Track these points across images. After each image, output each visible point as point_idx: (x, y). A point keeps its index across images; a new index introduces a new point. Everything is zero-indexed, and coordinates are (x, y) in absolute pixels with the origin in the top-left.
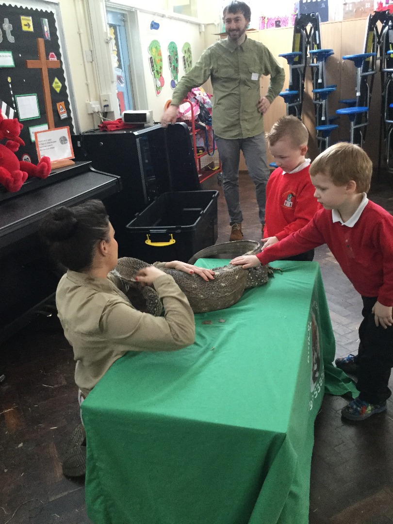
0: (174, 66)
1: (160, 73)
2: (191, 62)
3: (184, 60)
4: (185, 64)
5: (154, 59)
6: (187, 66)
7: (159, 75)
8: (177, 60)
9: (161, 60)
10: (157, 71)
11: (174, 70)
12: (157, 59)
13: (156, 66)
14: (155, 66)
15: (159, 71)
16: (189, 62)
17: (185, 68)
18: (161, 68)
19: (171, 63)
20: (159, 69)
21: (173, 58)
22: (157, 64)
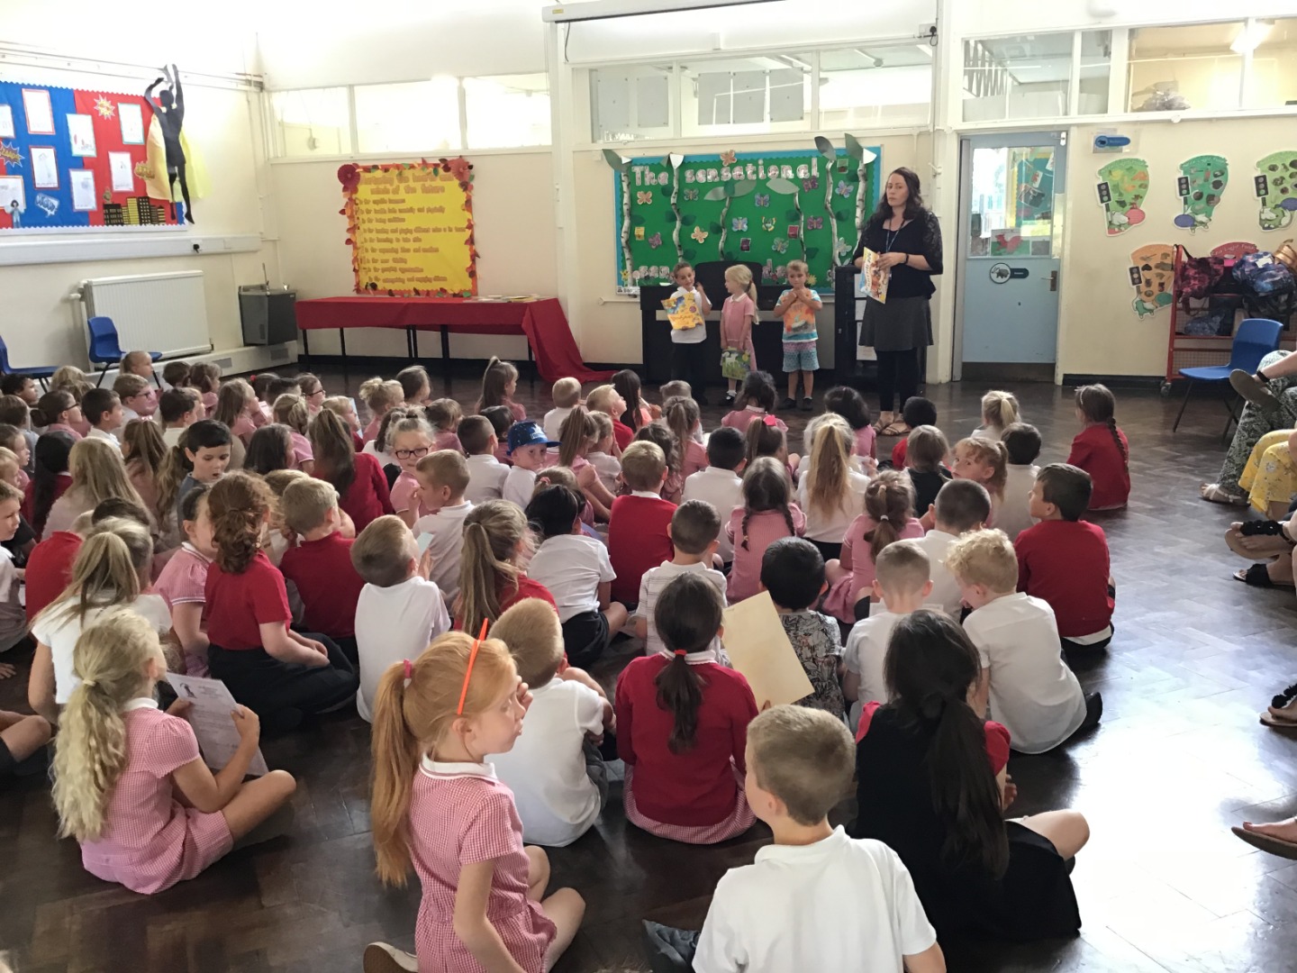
0: (1198, 193)
1: (1133, 204)
5: (1116, 187)
6: (1275, 192)
7: (1128, 207)
8: (1219, 184)
11: (1199, 199)
12: (1125, 185)
13: (1121, 194)
14: (1114, 195)
15: (1129, 201)
16: (1286, 185)
17: (1261, 195)
18: (1137, 197)
19: (1187, 189)
20: (1128, 198)
21: (1200, 181)
22: (1122, 191)
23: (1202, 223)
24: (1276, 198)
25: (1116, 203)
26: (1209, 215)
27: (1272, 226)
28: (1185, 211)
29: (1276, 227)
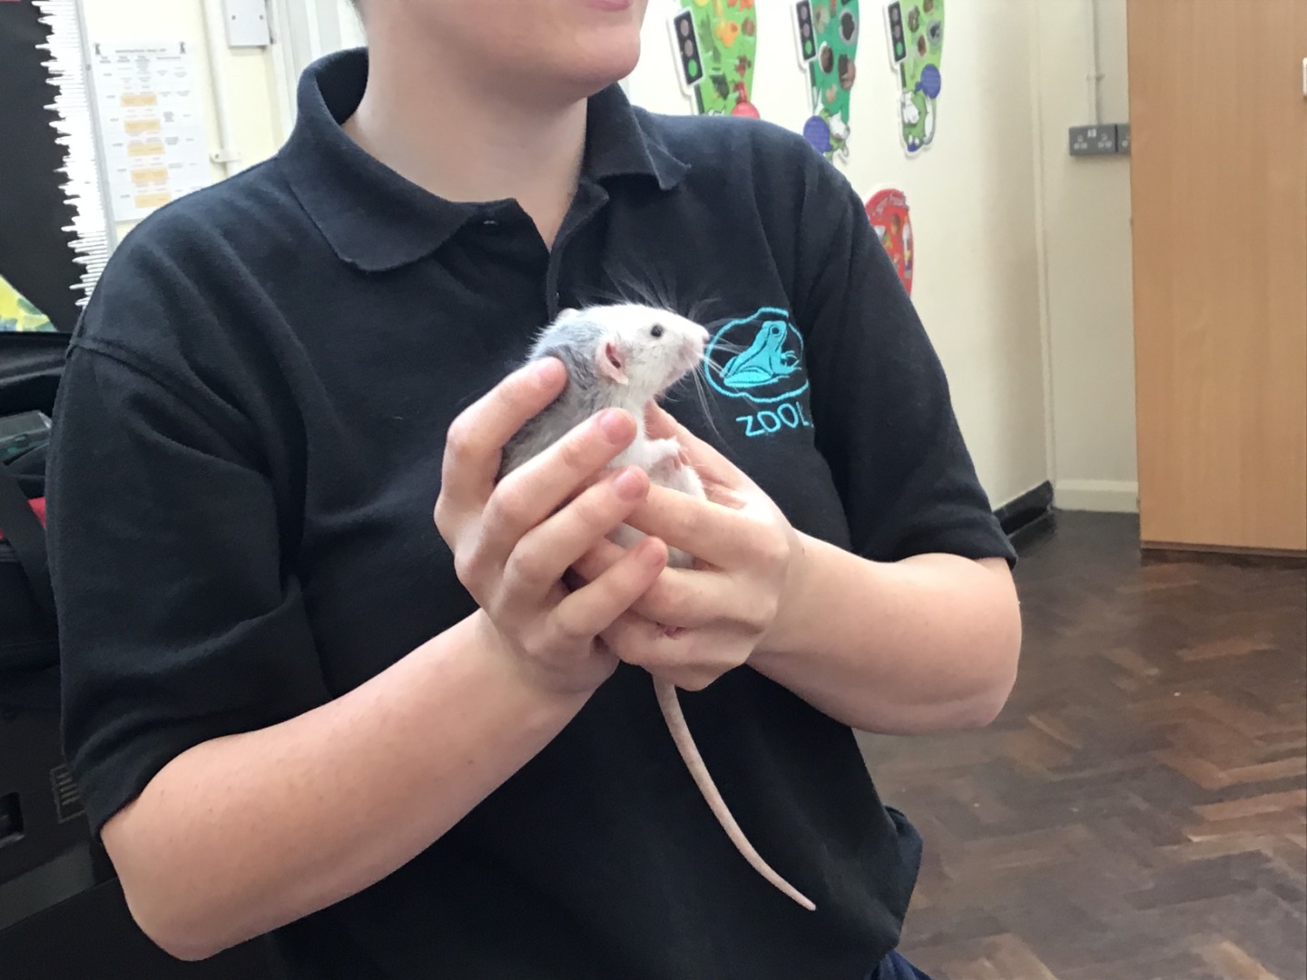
0: (829, 54)
1: (739, 86)
2: (935, 31)
3: (896, 23)
4: (898, 39)
5: (706, 25)
6: (911, 47)
7: (733, 96)
8: (849, 26)
9: (749, 28)
10: (720, 82)
11: (828, 68)
12: (721, 24)
13: (717, 56)
14: (705, 56)
15: (732, 77)
16: (923, 31)
17: (899, 57)
18: (745, 64)
19: (811, 38)
20: (729, 70)
21: (825, 17)
22: (719, 45)
23: (840, 140)
24: (916, 65)
25: (710, 82)
26: (845, 119)
27: (917, 141)
28: (815, 107)
29: (922, 143)
